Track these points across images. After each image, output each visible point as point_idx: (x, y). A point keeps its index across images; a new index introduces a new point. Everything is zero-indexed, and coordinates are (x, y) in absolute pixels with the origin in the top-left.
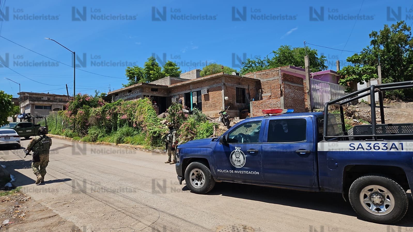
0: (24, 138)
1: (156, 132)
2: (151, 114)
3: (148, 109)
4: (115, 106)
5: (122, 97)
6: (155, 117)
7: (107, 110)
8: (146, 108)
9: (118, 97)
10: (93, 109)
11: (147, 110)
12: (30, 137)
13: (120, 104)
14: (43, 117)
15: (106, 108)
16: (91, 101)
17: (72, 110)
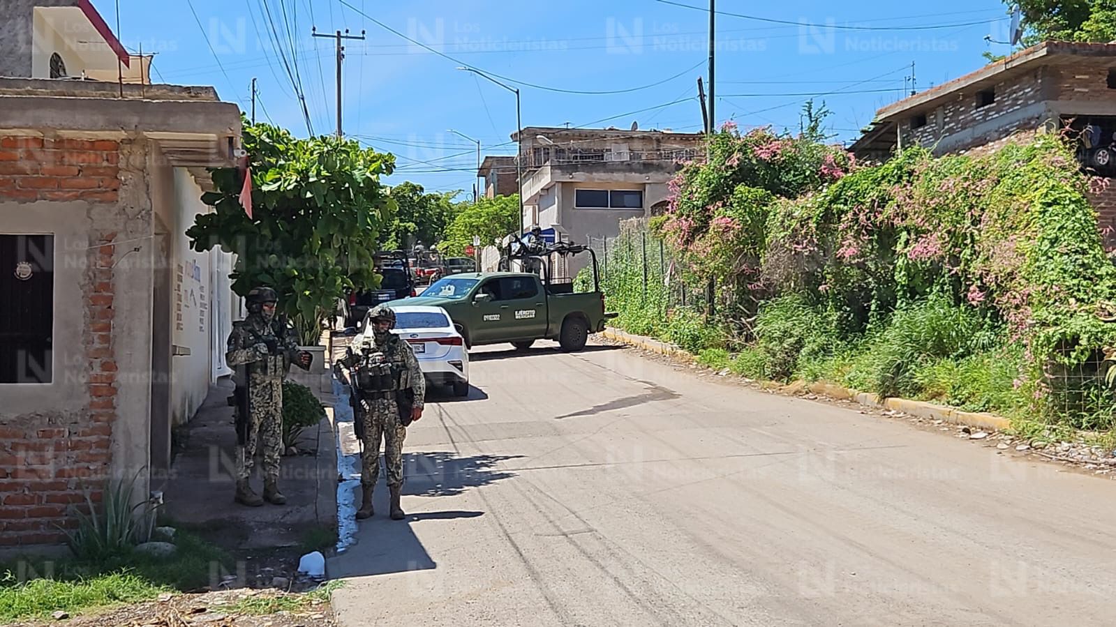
2: (1061, 228)
3: (1049, 199)
4: (884, 185)
5: (947, 131)
6: (1085, 246)
7: (845, 212)
8: (1038, 193)
9: (925, 131)
10: (781, 205)
11: (1039, 207)
13: (908, 172)
14: (585, 248)
15: (839, 199)
16: (784, 161)
17: (695, 211)
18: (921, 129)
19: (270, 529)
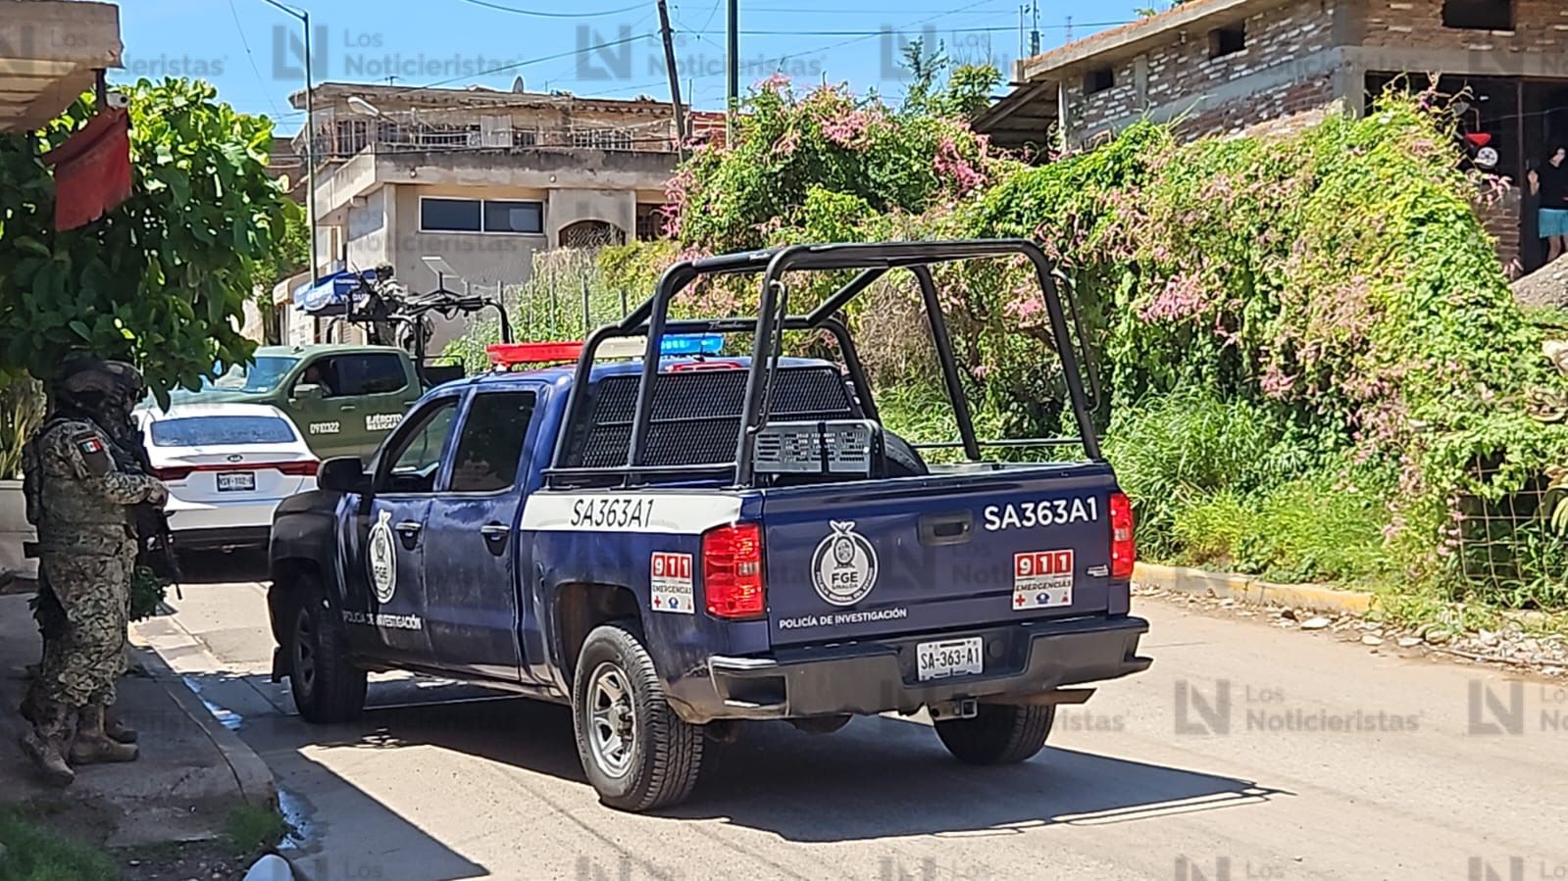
1: (1500, 454)
2: (1447, 262)
3: (1421, 212)
4: (1091, 190)
5: (1154, 98)
6: (1489, 293)
8: (1399, 202)
9: (1112, 98)
11: (1404, 226)
13: (1133, 167)
14: (488, 302)
15: (1006, 214)
16: (872, 146)
17: (717, 234)
18: (1103, 95)
19: (154, 810)
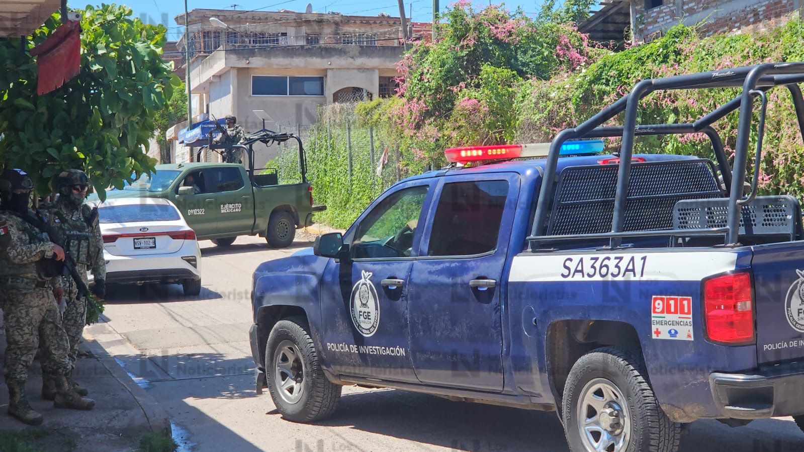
0: (209, 244)
4: (649, 65)
5: (687, 11)
7: (609, 93)
9: (661, 12)
10: (531, 87)
12: (234, 239)
13: (675, 52)
14: (291, 136)
15: (599, 80)
16: (519, 41)
17: (428, 93)
18: (656, 10)
19: (98, 436)
